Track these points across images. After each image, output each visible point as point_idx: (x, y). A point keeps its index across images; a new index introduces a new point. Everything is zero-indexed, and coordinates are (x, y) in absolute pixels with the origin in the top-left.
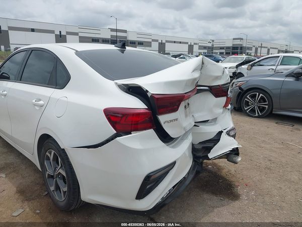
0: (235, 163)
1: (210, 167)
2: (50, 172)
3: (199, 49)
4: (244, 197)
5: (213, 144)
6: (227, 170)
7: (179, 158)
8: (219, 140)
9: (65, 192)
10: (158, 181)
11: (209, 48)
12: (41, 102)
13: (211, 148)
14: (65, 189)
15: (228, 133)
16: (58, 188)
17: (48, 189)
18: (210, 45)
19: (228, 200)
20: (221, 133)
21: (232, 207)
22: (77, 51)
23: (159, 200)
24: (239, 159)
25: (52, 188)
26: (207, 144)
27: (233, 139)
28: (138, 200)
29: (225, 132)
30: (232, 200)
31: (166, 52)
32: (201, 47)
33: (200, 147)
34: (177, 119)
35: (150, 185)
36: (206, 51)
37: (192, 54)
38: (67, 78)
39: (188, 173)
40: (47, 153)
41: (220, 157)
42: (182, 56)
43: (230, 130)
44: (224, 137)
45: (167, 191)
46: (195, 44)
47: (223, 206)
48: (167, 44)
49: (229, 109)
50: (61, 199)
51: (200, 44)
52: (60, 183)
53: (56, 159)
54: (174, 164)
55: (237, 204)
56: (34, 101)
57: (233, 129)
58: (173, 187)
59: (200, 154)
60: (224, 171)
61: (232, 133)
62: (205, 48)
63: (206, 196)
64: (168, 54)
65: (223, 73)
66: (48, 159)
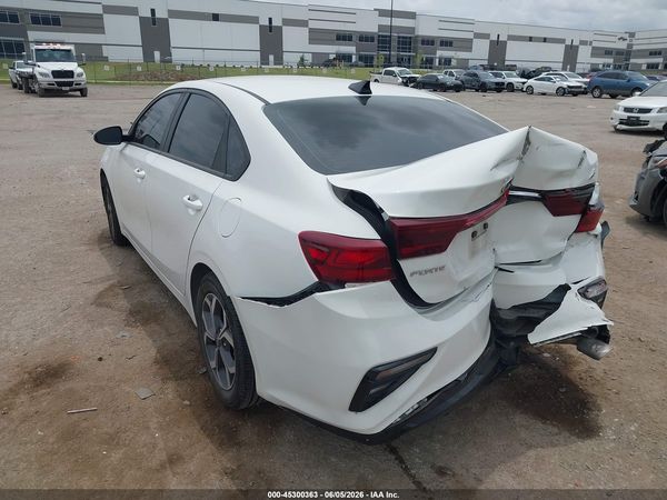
0: (595, 357)
1: (545, 355)
2: (209, 333)
3: (593, 55)
4: (609, 434)
5: (543, 312)
6: (585, 367)
7: (447, 341)
8: (557, 305)
9: (231, 375)
10: (395, 382)
11: (619, 52)
12: (198, 203)
13: (538, 321)
14: (233, 370)
15: (583, 293)
16: (221, 365)
17: (206, 364)
18: (623, 45)
19: (568, 435)
20: (564, 289)
21: (575, 451)
22: (267, 103)
23: (395, 418)
24: (606, 350)
25: (213, 364)
26: (532, 310)
27: (595, 305)
28: (353, 413)
29: (575, 288)
30: (578, 437)
31: (507, 63)
32: (596, 52)
33: (512, 316)
34: (442, 268)
35: (378, 389)
36: (611, 61)
37: (573, 70)
38: (245, 161)
39: (470, 372)
40: (206, 299)
41: (566, 340)
42: (543, 75)
43: (589, 286)
44: (571, 299)
45: (413, 403)
46: (583, 43)
47: (553, 445)
48: (510, 44)
49: (596, 236)
50: (226, 386)
51: (594, 44)
52: (226, 356)
53: (218, 311)
54: (432, 352)
55: (586, 447)
56: (186, 198)
57: (599, 282)
58: (429, 397)
59: (512, 332)
60: (578, 368)
61: (594, 292)
62: (608, 52)
63: (519, 419)
64: (512, 68)
65: (580, 163)
66: (208, 309)
